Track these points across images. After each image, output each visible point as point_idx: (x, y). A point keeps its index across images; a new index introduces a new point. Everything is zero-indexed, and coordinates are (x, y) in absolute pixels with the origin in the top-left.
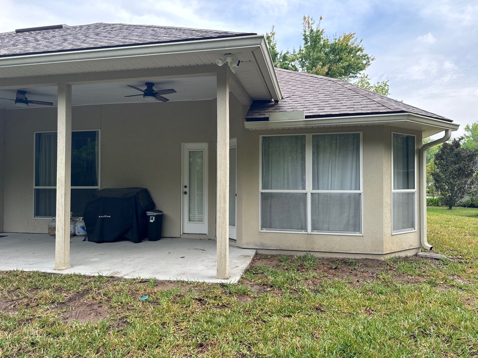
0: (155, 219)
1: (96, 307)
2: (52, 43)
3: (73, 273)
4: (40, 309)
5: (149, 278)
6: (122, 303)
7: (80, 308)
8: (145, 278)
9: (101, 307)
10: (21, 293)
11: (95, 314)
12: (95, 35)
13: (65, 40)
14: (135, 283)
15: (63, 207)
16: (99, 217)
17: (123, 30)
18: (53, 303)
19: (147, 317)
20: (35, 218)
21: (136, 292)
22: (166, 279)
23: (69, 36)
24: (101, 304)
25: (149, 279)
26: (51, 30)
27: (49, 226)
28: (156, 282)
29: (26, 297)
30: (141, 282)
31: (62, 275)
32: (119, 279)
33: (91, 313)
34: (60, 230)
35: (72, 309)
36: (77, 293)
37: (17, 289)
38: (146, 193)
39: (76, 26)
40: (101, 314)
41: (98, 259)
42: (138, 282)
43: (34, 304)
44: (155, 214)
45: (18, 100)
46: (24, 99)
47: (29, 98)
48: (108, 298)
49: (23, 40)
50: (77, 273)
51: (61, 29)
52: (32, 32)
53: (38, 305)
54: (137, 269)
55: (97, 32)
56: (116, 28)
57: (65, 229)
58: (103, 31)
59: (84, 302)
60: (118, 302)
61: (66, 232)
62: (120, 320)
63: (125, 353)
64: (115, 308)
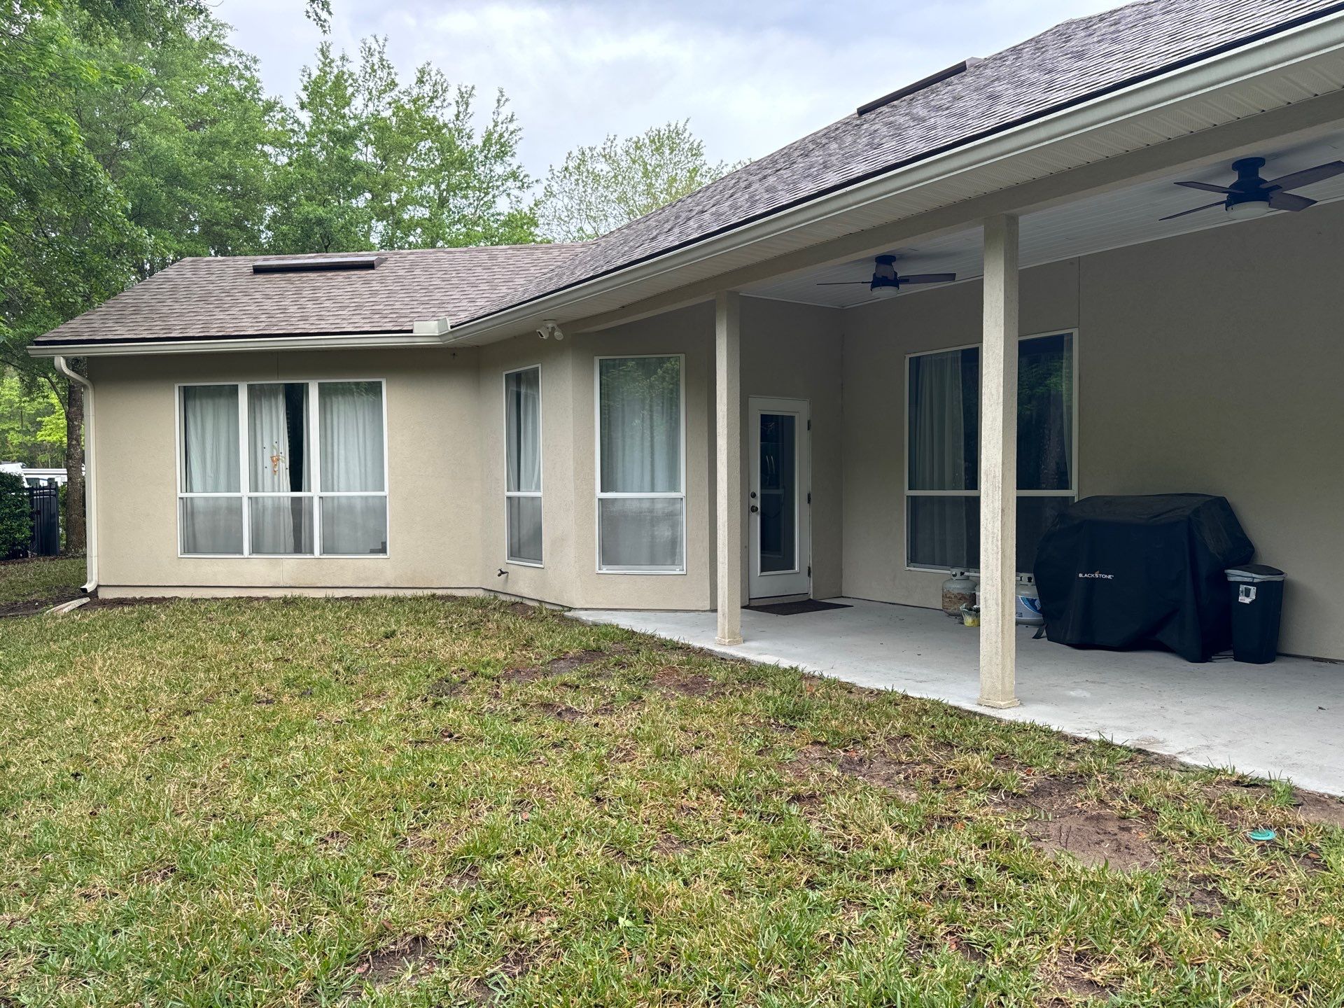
0: (1257, 595)
1: (1112, 827)
2: (962, 115)
3: (1028, 722)
4: (967, 798)
5: (1268, 778)
6: (1191, 833)
7: (1067, 818)
8: (1254, 775)
9: (1128, 830)
10: (915, 748)
11: (1114, 846)
12: (1073, 60)
13: (994, 97)
14: (1218, 783)
15: (997, 546)
16: (1081, 575)
17: (1155, 19)
18: (995, 789)
19: (1289, 897)
20: (908, 568)
21: (1231, 811)
22: (1333, 793)
23: (996, 83)
24: (1127, 824)
25: (1266, 781)
26: (939, 84)
27: (943, 590)
28: (1295, 795)
29: (929, 762)
30: (1237, 783)
31: (1000, 721)
32: (1167, 762)
33: (1103, 841)
34: (991, 603)
35: (1046, 817)
36: (1051, 776)
37: (905, 736)
38: (1222, 510)
39: (1000, 53)
40: (1131, 852)
41: (1087, 695)
42: (1228, 780)
43: (948, 783)
44: (1259, 578)
45: (878, 282)
46: (891, 277)
47: (902, 270)
48: (1145, 809)
49: (885, 129)
50: (1039, 722)
51: (964, 73)
52: (895, 103)
53: (958, 788)
54: (1218, 741)
55: (1075, 49)
56: (1129, 19)
57: (1002, 603)
58: (1090, 40)
59: (1077, 807)
60: (1181, 829)
61: (1007, 612)
62: (1193, 881)
63: (1235, 988)
64: (1174, 844)
